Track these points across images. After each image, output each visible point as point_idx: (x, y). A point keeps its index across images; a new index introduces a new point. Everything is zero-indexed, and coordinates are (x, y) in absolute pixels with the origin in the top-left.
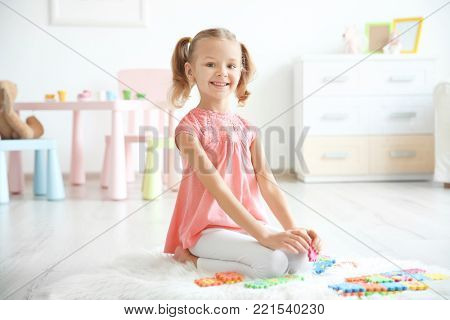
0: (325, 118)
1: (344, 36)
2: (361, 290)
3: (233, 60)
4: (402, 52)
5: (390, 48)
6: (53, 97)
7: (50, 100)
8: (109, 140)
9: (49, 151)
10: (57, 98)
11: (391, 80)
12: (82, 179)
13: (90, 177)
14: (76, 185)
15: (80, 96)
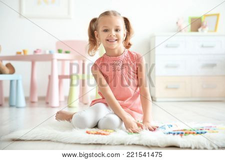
0: (167, 66)
1: (177, 23)
2: (182, 133)
3: (118, 27)
4: (209, 31)
5: (202, 30)
6: (20, 53)
7: (19, 55)
8: (50, 77)
9: (17, 81)
10: (22, 54)
11: (202, 46)
12: (36, 99)
13: (40, 99)
14: (33, 102)
15: (35, 52)
